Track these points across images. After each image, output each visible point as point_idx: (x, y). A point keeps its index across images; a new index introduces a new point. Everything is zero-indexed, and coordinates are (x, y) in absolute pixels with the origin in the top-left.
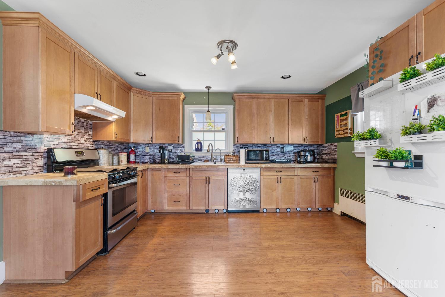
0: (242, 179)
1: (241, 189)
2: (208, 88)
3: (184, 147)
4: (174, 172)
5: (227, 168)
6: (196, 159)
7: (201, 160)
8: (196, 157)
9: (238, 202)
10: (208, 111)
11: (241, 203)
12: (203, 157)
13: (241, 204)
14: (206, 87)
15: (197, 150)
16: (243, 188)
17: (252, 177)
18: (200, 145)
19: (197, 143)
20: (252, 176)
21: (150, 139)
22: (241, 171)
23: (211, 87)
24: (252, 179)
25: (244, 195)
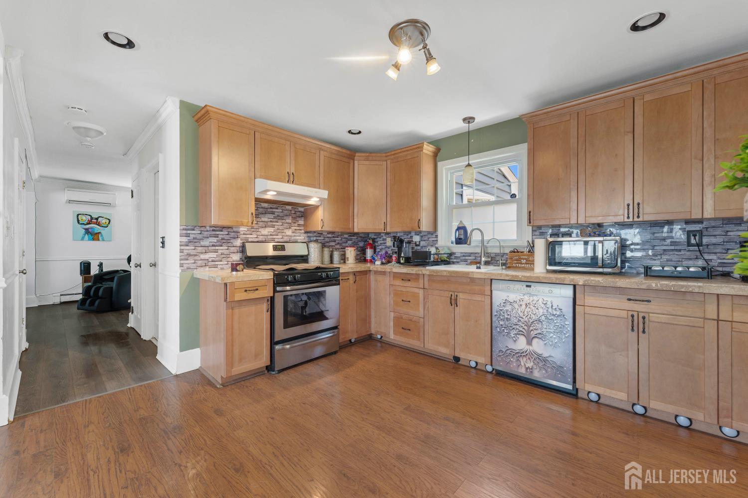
0: (524, 306)
1: (521, 329)
2: (469, 120)
3: (437, 236)
4: (402, 280)
5: (491, 280)
6: (456, 258)
7: (466, 261)
8: (458, 255)
9: (515, 357)
10: (469, 165)
11: (521, 359)
12: (470, 254)
13: (522, 364)
14: (464, 120)
15: (459, 241)
16: (526, 328)
17: (549, 305)
18: (462, 231)
19: (459, 229)
20: (549, 303)
21: (382, 227)
22: (521, 287)
23: (473, 118)
24: (550, 310)
25: (529, 343)
